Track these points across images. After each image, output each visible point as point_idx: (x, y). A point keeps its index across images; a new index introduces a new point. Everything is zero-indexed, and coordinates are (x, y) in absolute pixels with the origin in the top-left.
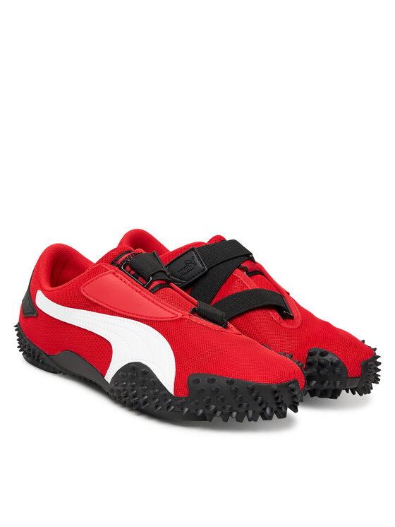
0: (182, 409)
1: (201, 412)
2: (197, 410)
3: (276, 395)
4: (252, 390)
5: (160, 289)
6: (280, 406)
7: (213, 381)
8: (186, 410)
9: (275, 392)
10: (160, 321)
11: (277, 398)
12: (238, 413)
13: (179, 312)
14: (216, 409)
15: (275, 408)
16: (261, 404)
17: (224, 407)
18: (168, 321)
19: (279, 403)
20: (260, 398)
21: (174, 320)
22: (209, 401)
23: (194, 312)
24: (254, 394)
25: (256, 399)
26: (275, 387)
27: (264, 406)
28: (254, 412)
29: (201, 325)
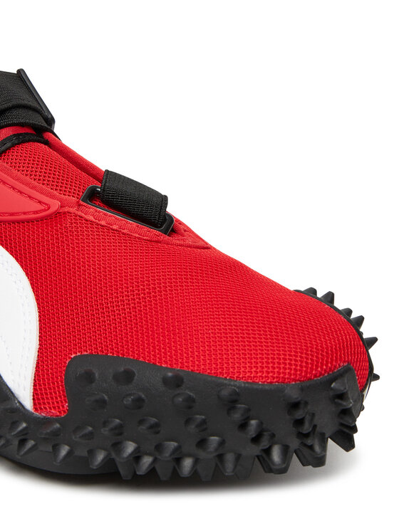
0: (56, 448)
1: (100, 457)
2: (92, 453)
3: (299, 414)
4: (232, 403)
5: (13, 146)
6: (309, 442)
7: (128, 377)
8: (64, 451)
9: (295, 406)
10: (9, 222)
11: (299, 422)
12: (196, 461)
13: (53, 197)
14: (137, 450)
15: (294, 443)
16: (256, 440)
17: (159, 448)
18: (28, 221)
19: (307, 435)
20: (253, 422)
21: (42, 219)
22: (119, 431)
23: (92, 196)
24: (237, 416)
25: (243, 426)
26: (293, 392)
27: (265, 443)
28: (238, 457)
29: (108, 228)
